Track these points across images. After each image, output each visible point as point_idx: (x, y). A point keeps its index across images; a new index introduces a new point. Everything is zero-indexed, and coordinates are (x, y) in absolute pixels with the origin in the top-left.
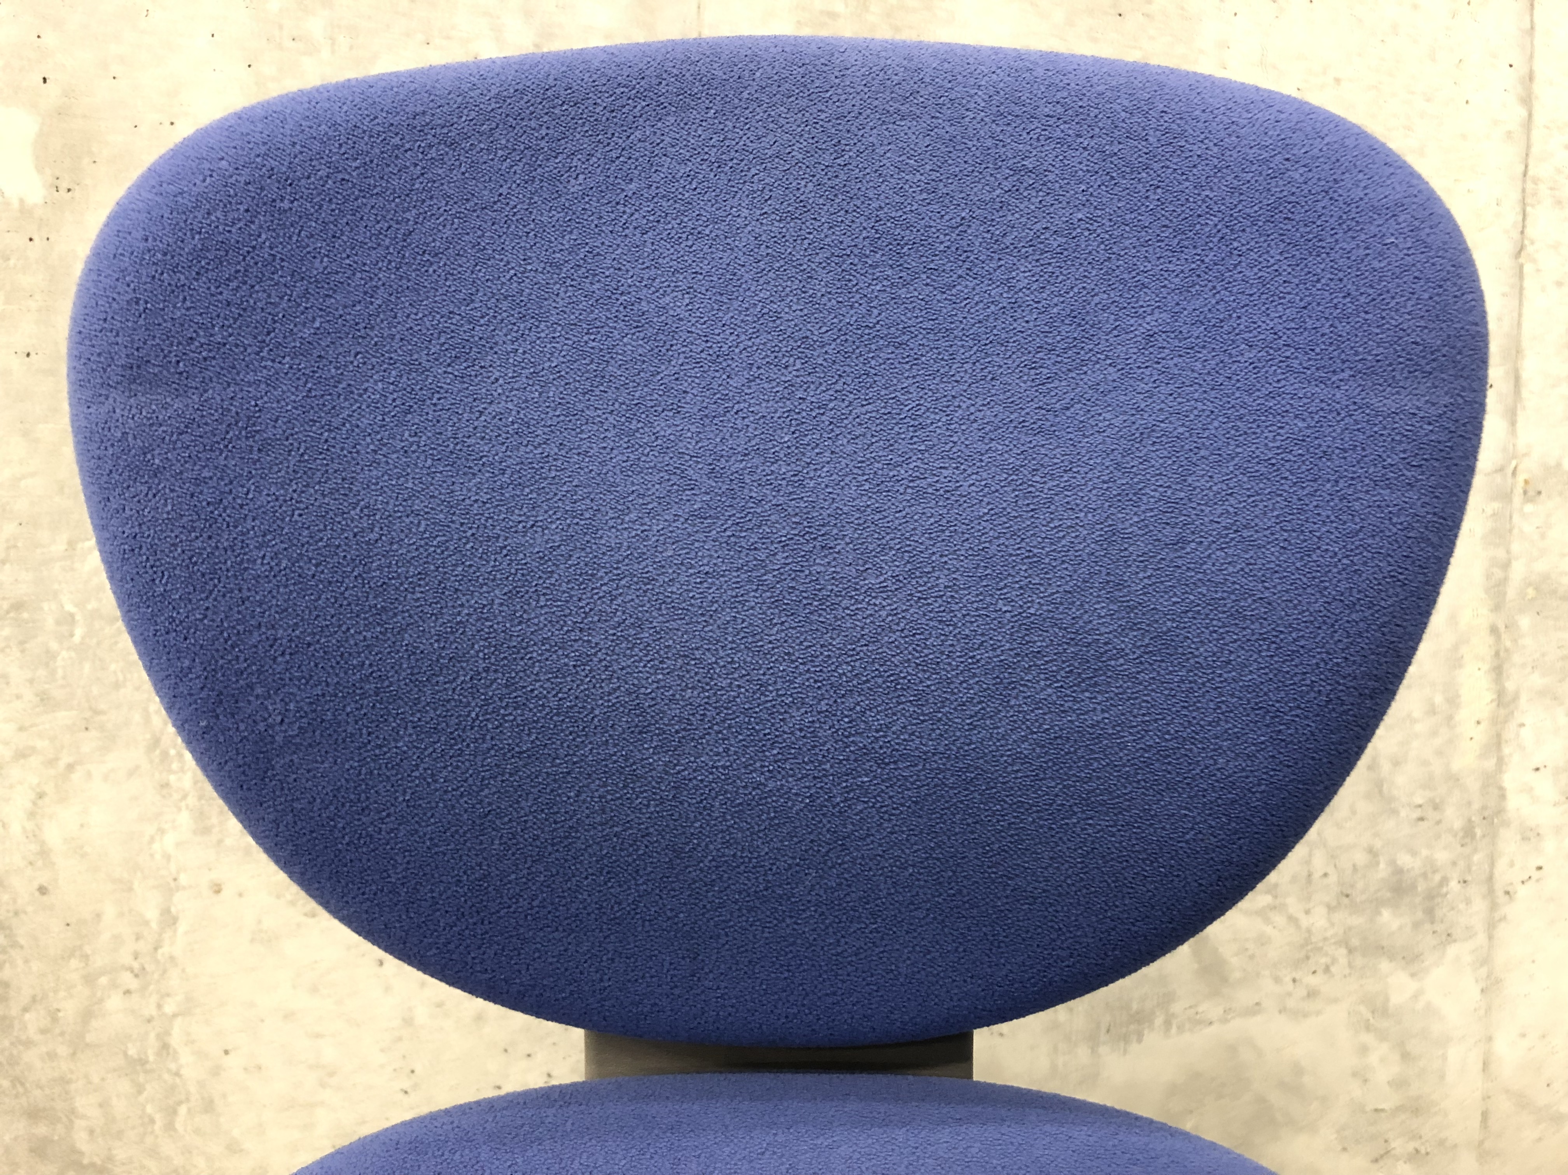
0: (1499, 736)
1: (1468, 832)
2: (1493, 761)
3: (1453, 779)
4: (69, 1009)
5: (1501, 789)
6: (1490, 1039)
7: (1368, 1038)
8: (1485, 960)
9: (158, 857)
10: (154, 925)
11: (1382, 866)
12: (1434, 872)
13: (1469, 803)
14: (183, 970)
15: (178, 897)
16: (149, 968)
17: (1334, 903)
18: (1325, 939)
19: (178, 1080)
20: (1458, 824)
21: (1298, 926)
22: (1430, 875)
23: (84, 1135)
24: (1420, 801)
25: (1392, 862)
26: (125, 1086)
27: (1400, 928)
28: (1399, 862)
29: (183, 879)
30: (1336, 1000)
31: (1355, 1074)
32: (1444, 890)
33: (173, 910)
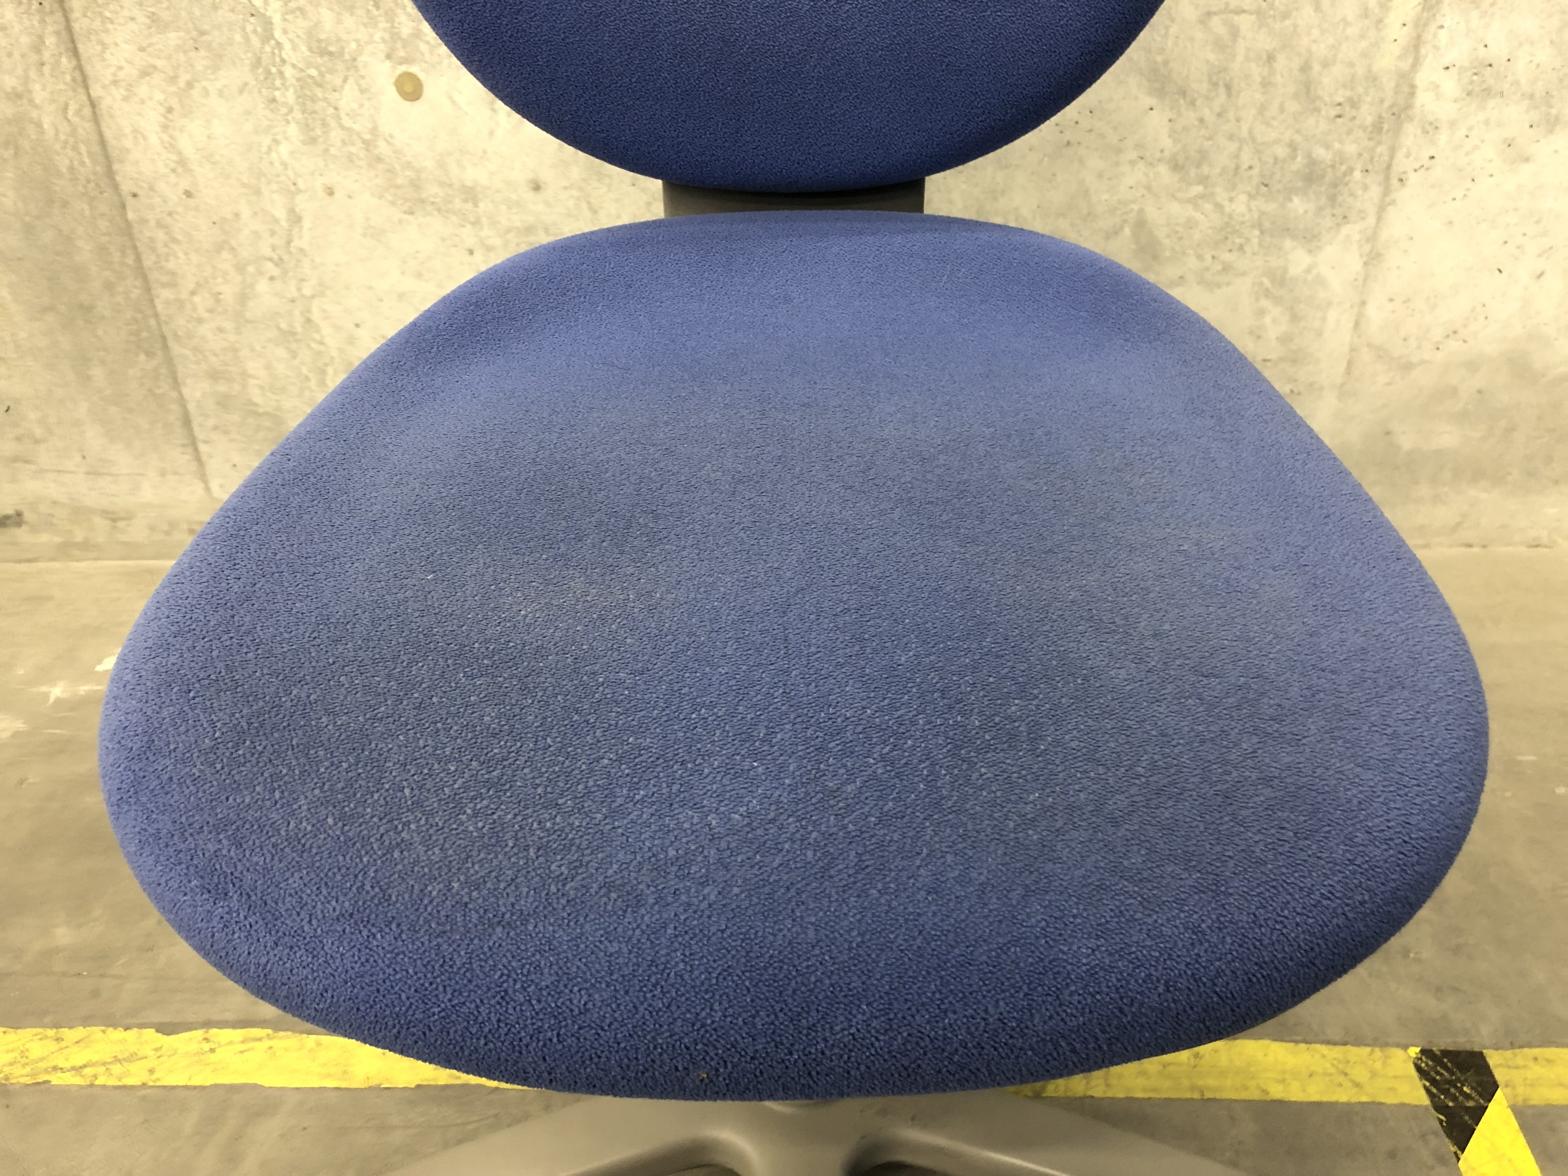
0: (1419, 37)
1: (1377, 128)
2: (1410, 61)
3: (1372, 78)
4: (229, 293)
5: (1413, 87)
6: (1363, 303)
7: (1265, 303)
8: (1372, 238)
9: (277, 164)
10: (284, 223)
11: (1299, 159)
12: (1341, 164)
13: (1382, 101)
14: (313, 261)
15: (299, 198)
16: (286, 258)
17: (1254, 192)
18: (1243, 223)
19: (322, 348)
20: (1369, 120)
21: (1223, 213)
22: (1337, 166)
23: (257, 391)
24: (1340, 99)
25: (1309, 155)
26: (281, 352)
27: (1306, 212)
28: (1314, 156)
29: (301, 184)
30: (1244, 274)
31: (1251, 333)
32: (1347, 178)
33: (297, 210)
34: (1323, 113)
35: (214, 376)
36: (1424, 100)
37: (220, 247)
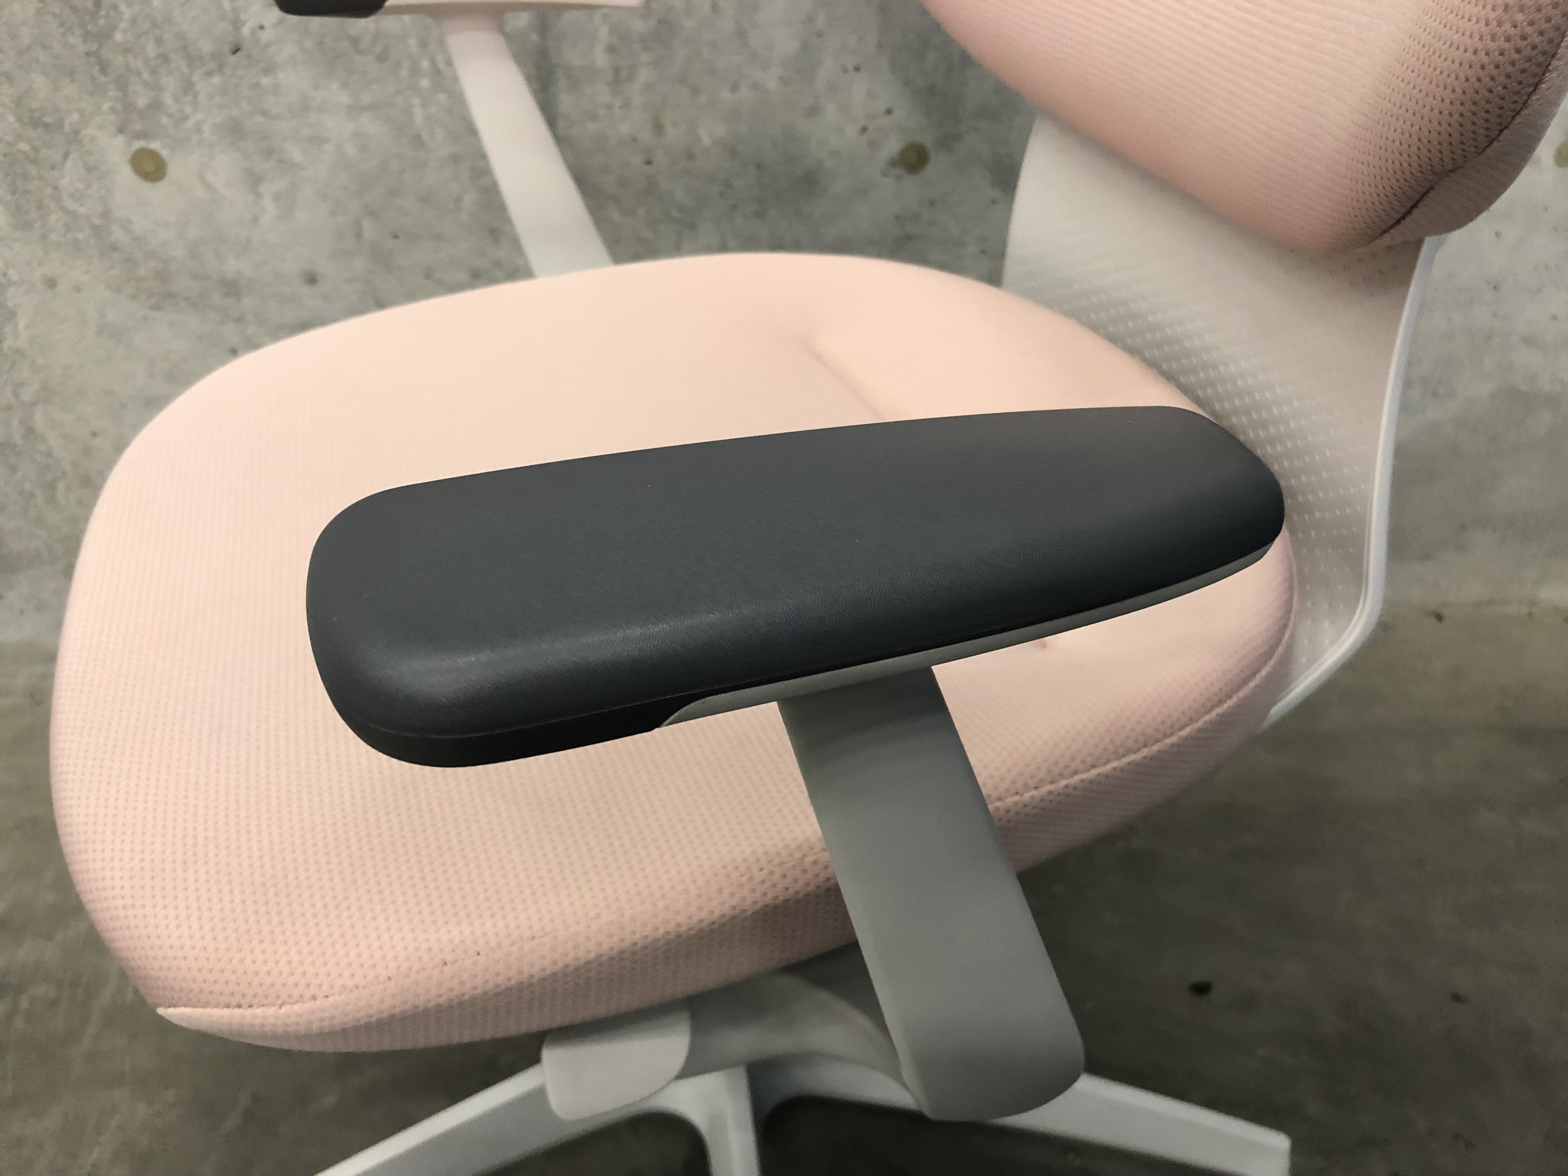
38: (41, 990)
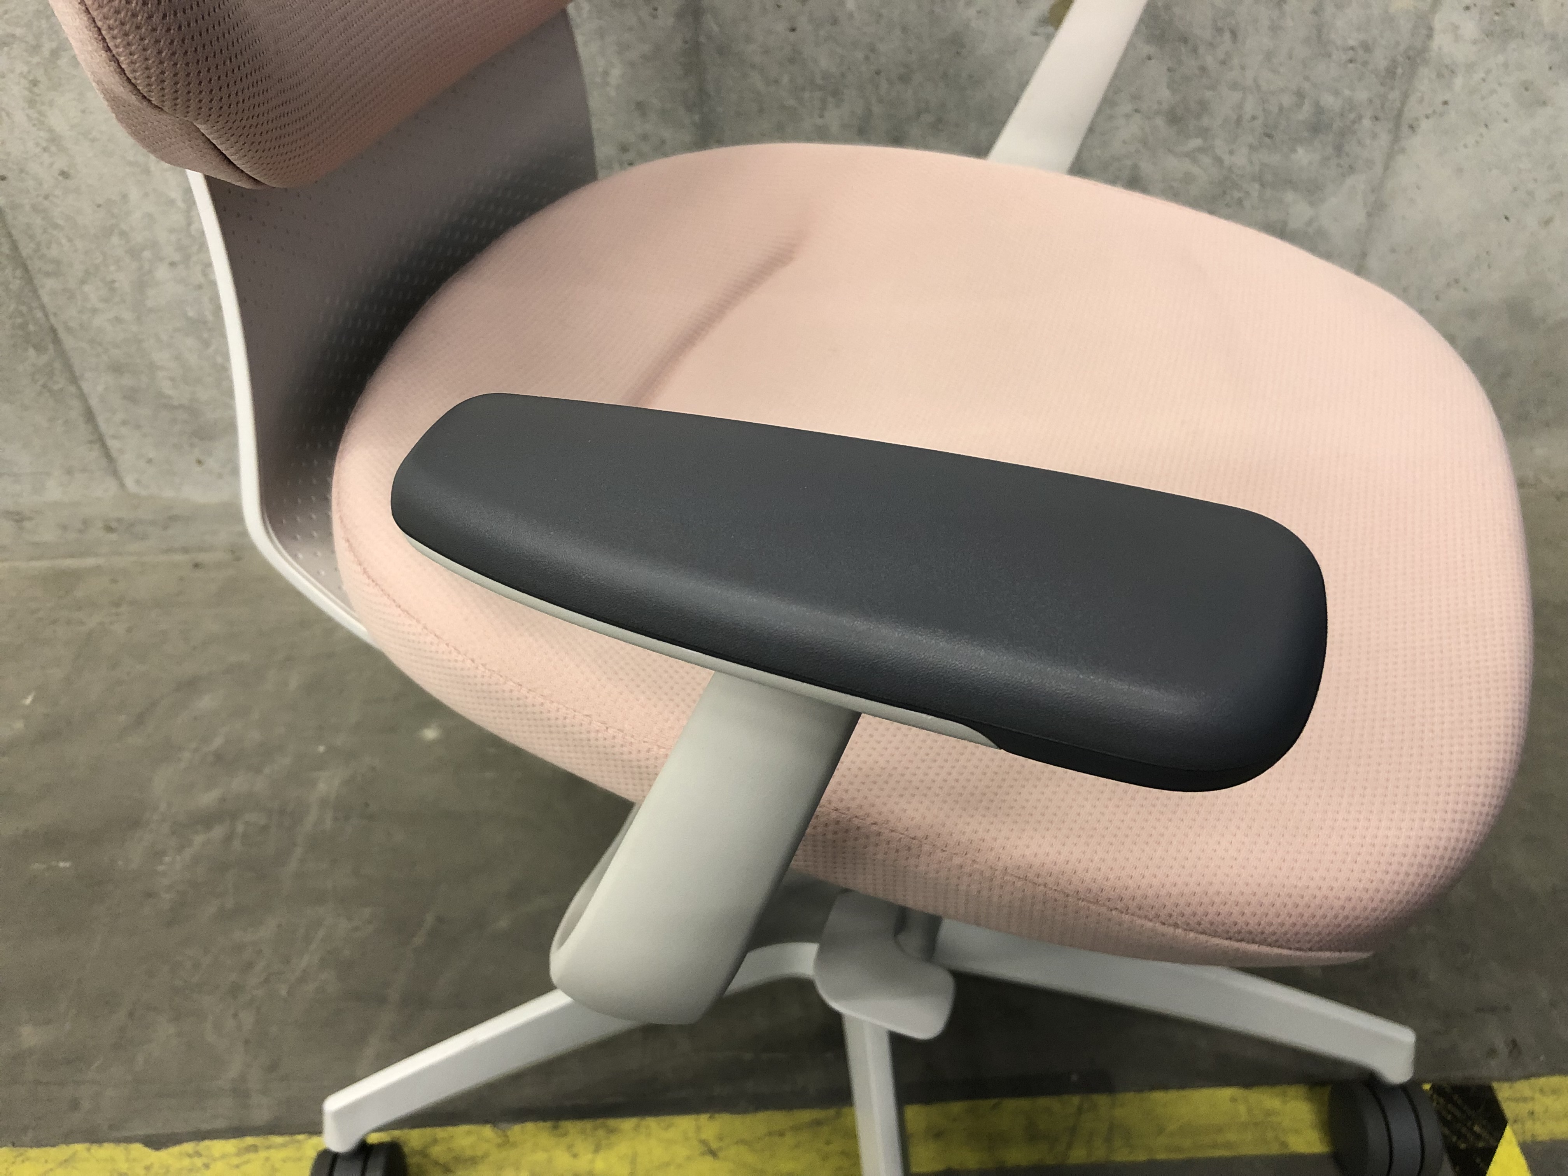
34: (1334, 57)
35: (117, 369)
36: (1441, 42)
37: (108, 232)
38: (255, 818)
